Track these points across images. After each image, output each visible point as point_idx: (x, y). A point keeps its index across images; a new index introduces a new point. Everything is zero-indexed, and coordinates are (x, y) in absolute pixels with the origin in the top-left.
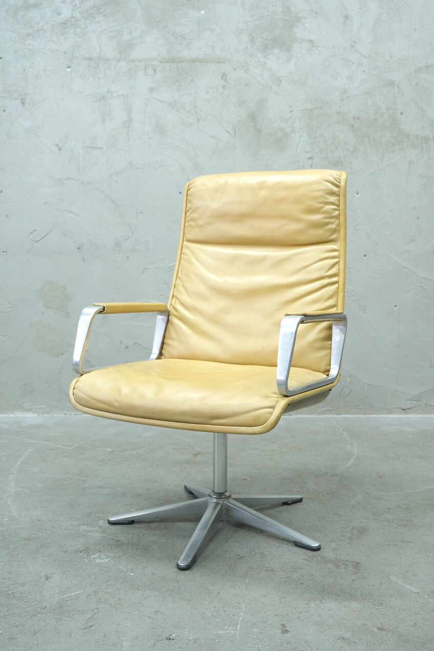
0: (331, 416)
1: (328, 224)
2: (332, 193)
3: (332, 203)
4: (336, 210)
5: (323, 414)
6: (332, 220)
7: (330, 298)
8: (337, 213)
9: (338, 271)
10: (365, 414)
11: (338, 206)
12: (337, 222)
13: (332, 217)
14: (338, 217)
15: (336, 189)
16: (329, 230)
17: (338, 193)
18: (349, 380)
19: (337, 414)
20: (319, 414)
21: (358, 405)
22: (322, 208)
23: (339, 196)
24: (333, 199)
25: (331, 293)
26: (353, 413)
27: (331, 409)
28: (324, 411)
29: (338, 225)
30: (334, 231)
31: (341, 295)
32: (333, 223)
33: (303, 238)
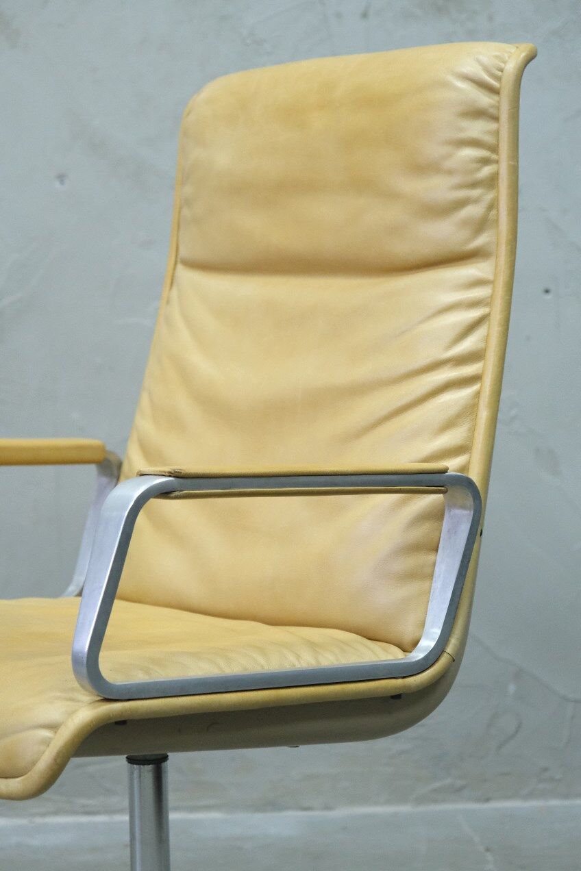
0: (461, 806)
1: (462, 204)
2: (479, 113)
3: (475, 143)
4: (485, 161)
5: (436, 801)
6: (475, 193)
7: (449, 425)
8: (487, 171)
9: (482, 345)
10: (567, 796)
11: (494, 149)
12: (490, 196)
13: (474, 185)
14: (492, 182)
15: (485, 100)
16: (465, 223)
17: (493, 111)
18: (512, 688)
19: (478, 800)
20: (421, 800)
21: (546, 770)
22: (449, 156)
23: (496, 119)
24: (477, 129)
25: (453, 411)
26: (530, 796)
27: (459, 783)
28: (435, 790)
29: (492, 206)
30: (481, 225)
31: (484, 414)
32: (476, 201)
33: (403, 249)
